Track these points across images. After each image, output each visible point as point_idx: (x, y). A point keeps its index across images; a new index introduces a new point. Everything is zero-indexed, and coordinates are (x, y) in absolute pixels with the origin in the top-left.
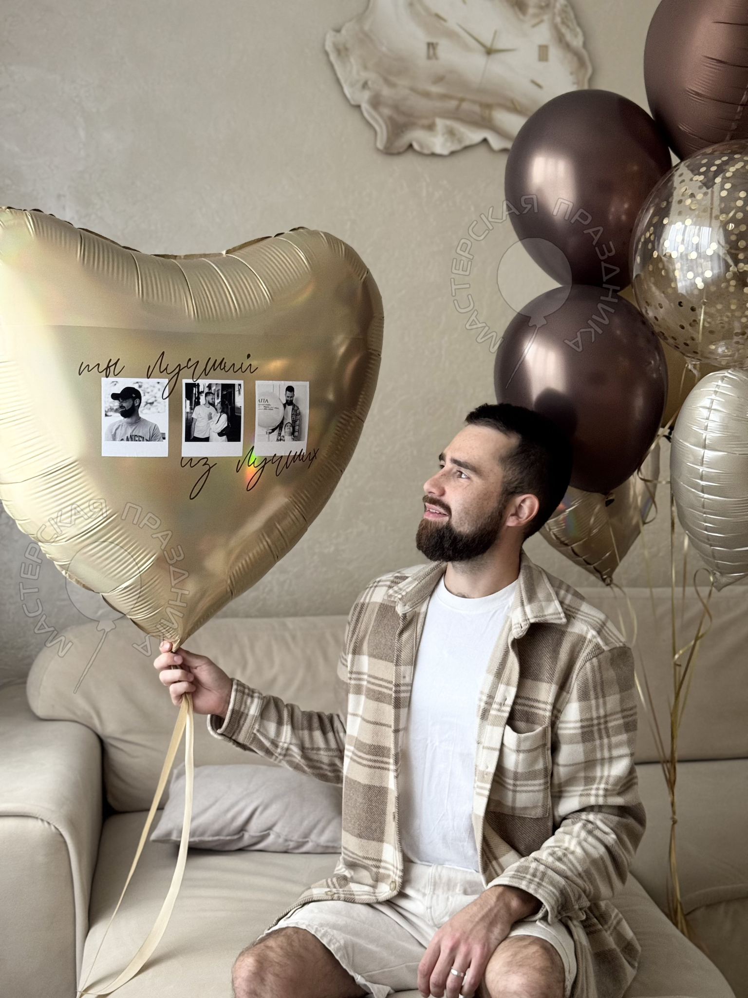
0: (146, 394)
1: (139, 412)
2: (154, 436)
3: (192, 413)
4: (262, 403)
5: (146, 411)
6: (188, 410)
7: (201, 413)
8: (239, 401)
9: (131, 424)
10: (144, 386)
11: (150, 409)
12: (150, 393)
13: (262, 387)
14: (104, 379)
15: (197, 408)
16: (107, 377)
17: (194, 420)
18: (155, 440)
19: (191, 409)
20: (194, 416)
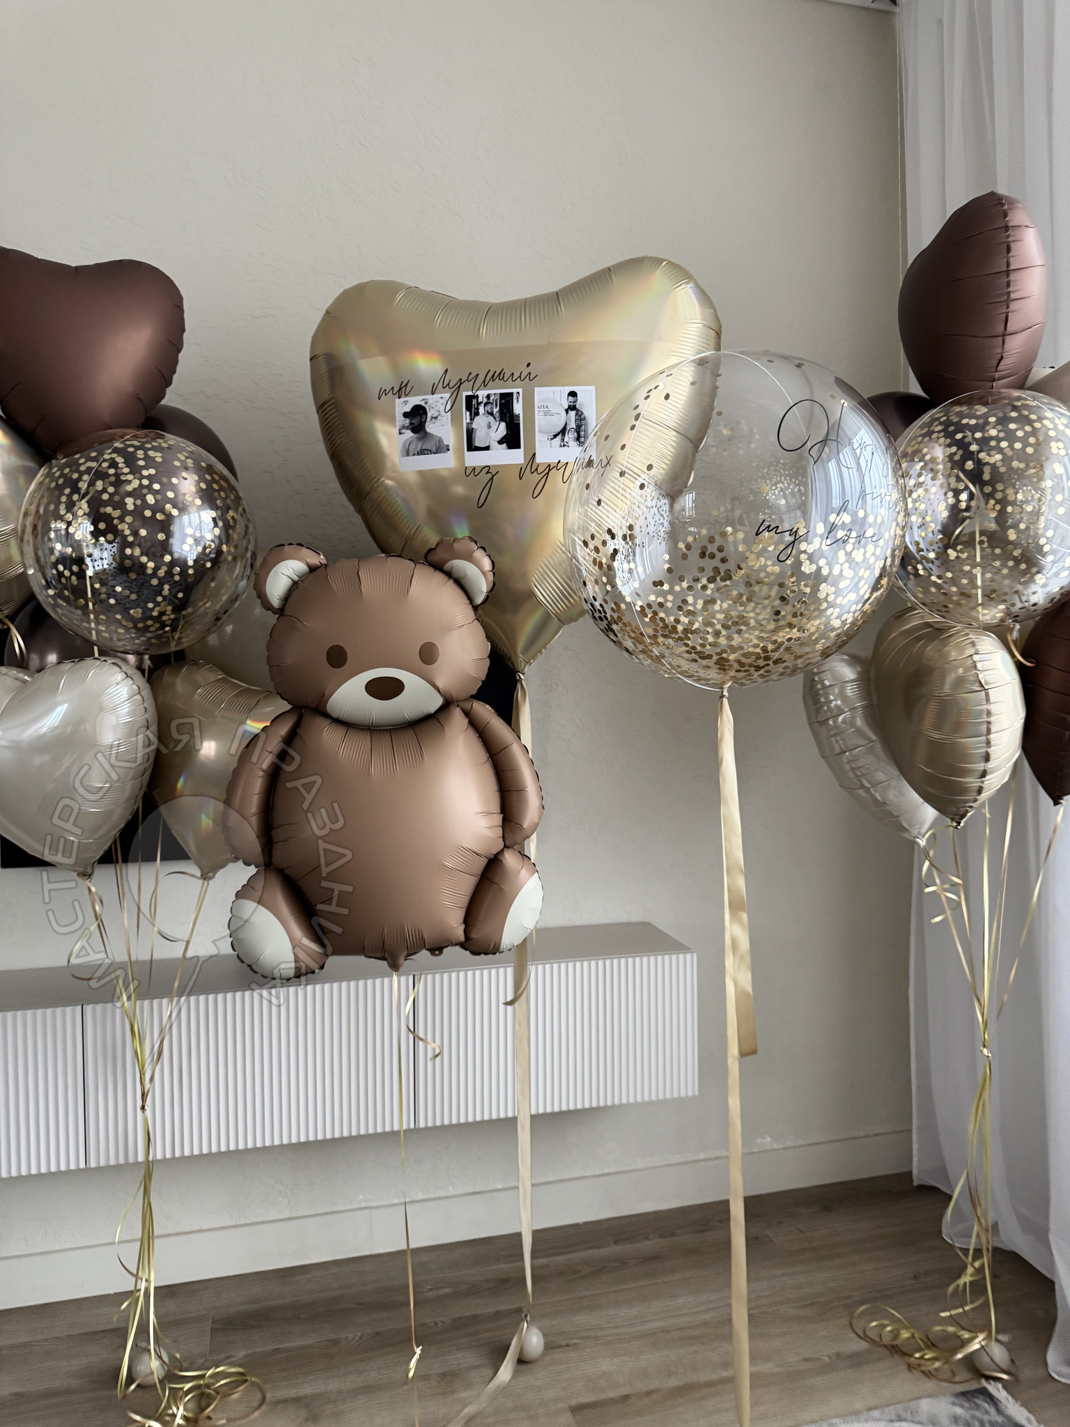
0: (432, 410)
1: (426, 427)
2: (441, 448)
3: (471, 423)
4: (542, 409)
5: (431, 425)
6: (468, 421)
7: (481, 422)
8: (518, 408)
9: (420, 439)
10: (430, 402)
11: (434, 423)
12: (435, 408)
13: (541, 394)
14: (397, 400)
15: (477, 419)
16: (399, 398)
17: (474, 430)
18: (440, 453)
19: (472, 419)
20: (474, 426)
